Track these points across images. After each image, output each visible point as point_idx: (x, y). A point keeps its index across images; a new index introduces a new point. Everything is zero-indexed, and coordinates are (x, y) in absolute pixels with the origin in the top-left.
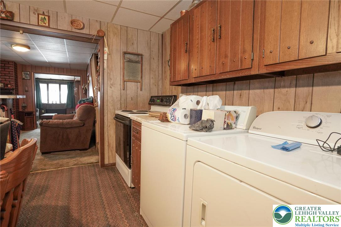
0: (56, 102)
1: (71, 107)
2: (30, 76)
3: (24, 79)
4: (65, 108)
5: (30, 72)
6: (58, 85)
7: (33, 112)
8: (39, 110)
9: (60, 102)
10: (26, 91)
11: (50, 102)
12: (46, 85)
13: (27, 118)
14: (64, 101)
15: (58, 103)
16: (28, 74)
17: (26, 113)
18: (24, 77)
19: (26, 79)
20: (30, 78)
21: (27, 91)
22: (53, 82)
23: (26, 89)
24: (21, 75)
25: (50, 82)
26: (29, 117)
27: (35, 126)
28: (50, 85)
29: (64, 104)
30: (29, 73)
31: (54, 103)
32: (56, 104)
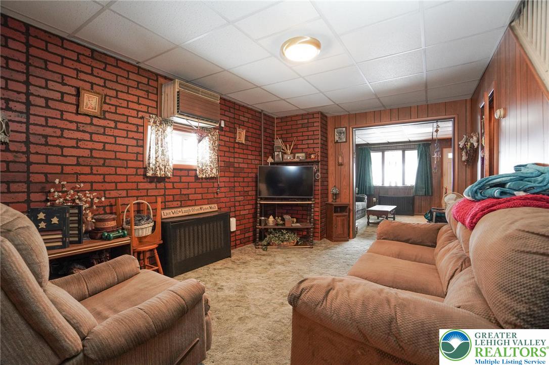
0: (396, 183)
1: (424, 192)
2: (346, 134)
3: (337, 142)
4: (412, 195)
5: (346, 128)
6: (400, 152)
7: (349, 204)
8: (366, 198)
9: (404, 184)
10: (339, 165)
11: (387, 184)
12: (380, 154)
13: (337, 216)
14: (411, 180)
15: (400, 184)
16: (344, 132)
17: (336, 207)
18: (337, 138)
19: (340, 142)
20: (346, 139)
21: (341, 165)
22: (392, 148)
23: (340, 161)
24: (333, 136)
25: (386, 148)
26: (340, 216)
27: (351, 232)
28: (387, 153)
29: (411, 188)
30: (344, 129)
31: (393, 185)
32: (396, 188)
